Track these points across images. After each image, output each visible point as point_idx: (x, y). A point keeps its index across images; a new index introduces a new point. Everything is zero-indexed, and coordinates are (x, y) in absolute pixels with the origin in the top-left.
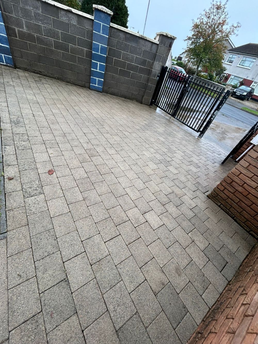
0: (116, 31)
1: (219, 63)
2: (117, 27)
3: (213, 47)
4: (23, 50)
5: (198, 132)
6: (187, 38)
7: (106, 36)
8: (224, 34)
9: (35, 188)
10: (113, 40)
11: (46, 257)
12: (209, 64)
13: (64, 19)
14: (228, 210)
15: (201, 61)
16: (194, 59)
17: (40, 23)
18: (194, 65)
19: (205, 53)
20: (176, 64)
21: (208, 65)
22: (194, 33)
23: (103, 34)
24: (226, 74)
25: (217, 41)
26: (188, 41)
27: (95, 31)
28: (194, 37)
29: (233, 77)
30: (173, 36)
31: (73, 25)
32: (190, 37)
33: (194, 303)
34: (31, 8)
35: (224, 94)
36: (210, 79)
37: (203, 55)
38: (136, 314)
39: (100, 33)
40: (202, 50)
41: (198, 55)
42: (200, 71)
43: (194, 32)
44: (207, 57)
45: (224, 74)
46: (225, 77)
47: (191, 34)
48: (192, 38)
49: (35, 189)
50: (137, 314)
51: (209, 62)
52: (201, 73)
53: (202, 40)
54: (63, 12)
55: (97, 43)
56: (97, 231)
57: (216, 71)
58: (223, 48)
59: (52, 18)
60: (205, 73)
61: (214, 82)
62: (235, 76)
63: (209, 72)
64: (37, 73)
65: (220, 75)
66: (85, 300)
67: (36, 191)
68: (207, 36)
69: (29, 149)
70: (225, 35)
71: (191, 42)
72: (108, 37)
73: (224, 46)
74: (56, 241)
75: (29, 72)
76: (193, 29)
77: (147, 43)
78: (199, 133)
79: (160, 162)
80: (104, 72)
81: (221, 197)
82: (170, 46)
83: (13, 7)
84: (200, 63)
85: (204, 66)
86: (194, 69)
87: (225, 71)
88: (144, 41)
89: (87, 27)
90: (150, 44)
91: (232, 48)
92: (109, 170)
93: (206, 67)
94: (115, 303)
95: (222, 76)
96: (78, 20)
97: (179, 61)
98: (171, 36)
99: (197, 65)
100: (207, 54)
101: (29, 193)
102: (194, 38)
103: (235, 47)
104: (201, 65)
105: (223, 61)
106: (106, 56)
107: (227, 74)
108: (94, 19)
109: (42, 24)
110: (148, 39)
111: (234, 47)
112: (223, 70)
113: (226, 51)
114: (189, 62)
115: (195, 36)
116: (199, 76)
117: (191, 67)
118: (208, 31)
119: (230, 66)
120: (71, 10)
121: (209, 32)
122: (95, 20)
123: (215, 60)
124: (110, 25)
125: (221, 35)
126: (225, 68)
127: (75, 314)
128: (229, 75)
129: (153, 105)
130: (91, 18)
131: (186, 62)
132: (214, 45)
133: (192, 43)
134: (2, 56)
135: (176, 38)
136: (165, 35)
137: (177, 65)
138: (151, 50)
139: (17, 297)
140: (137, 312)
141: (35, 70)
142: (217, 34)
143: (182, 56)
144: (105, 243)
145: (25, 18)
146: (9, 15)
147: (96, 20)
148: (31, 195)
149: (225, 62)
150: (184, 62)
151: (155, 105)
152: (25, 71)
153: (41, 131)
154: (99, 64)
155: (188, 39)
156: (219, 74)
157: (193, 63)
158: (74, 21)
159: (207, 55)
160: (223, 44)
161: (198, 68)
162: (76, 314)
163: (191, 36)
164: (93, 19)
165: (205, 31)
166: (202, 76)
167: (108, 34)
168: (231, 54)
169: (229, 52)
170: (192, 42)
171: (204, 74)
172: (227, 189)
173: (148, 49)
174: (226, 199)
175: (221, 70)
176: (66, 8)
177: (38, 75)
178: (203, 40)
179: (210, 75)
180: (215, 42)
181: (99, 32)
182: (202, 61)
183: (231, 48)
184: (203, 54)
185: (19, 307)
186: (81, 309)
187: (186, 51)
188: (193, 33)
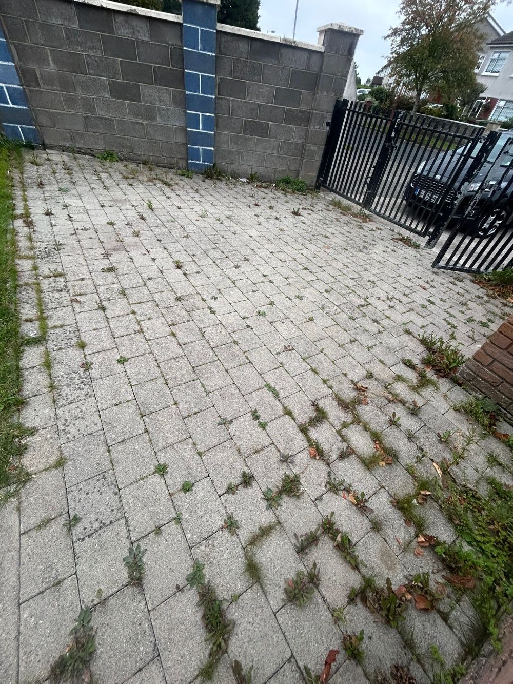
0: (229, 38)
1: (467, 75)
2: (233, 29)
3: (452, 40)
4: (54, 111)
5: (424, 236)
6: (390, 32)
7: (210, 54)
8: (476, 7)
9: (78, 385)
10: (225, 59)
11: (96, 531)
12: (445, 82)
13: (123, 31)
14: (505, 409)
15: (425, 77)
16: (409, 76)
17: (79, 50)
18: (410, 90)
19: (434, 58)
20: (370, 93)
21: (442, 84)
22: (405, 18)
23: (204, 50)
24: (484, 98)
25: (460, 27)
26: (393, 38)
27: (187, 47)
28: (407, 27)
29: (502, 103)
30: (355, 29)
31: (143, 42)
32: (396, 29)
33: (427, 636)
34: (60, 22)
35: (483, 141)
36: (449, 116)
37: (429, 65)
38: (290, 661)
39: (198, 50)
40: (427, 53)
41: (417, 67)
42: (425, 102)
43: (407, 15)
44: (439, 66)
45: (480, 100)
46: (485, 106)
47: (398, 20)
48: (402, 30)
49: (77, 387)
50: (293, 660)
51: (444, 78)
52: (426, 104)
53: (424, 31)
54: (120, 19)
55: (194, 72)
56: (202, 472)
57: (462, 96)
58: (477, 41)
59: (101, 35)
60: (436, 105)
61: (457, 120)
62: (507, 101)
63: (444, 100)
64: (84, 154)
65: (473, 104)
66: (176, 627)
67: (79, 391)
68: (437, 18)
69: (67, 306)
70: (479, 9)
71: (399, 39)
72: (214, 55)
73: (478, 34)
74: (117, 497)
75: (70, 154)
76: (403, 9)
77: (299, 54)
78: (427, 238)
79: (339, 310)
80: (213, 133)
81: (484, 379)
82: (350, 52)
83: (26, 25)
84: (423, 83)
85: (433, 88)
86: (411, 98)
87: (482, 92)
88: (291, 51)
89: (170, 42)
90: (305, 56)
91: (497, 38)
92: (228, 336)
93: (437, 89)
94: (242, 634)
95: (476, 106)
96: (151, 29)
97: (376, 87)
98: (350, 28)
99: (417, 89)
100: (437, 60)
101: (66, 396)
102: (406, 30)
103: (505, 33)
104: (425, 87)
105: (476, 71)
106: (214, 97)
107: (488, 98)
108: (184, 22)
109: (82, 51)
110: (299, 46)
111: (502, 34)
112: (477, 90)
113: (483, 45)
114: (398, 85)
115: (408, 24)
116: (422, 113)
117: (404, 96)
118: (439, 6)
119: (493, 79)
120: (135, 10)
121: (441, 9)
122: (184, 24)
123: (457, 71)
124: (218, 29)
125: (469, 10)
126: (482, 85)
127: (156, 659)
128: (494, 101)
129: (322, 188)
130: (176, 20)
131: (392, 86)
132: (454, 38)
133: (402, 41)
134: (17, 127)
135: (362, 31)
136: (337, 28)
137: (373, 95)
138: (308, 67)
139: (38, 619)
140: (292, 656)
141: (81, 149)
142: (459, 9)
143: (382, 75)
144: (220, 497)
145: (49, 43)
146: (20, 44)
147: (186, 23)
148: (69, 400)
149: (481, 71)
150: (386, 87)
151: (325, 187)
152: (63, 151)
153: (91, 267)
154: (202, 115)
155: (392, 33)
156: (469, 102)
157: (407, 86)
158: (143, 35)
159: (438, 63)
160: (476, 30)
161: (419, 95)
162: (158, 660)
163: (400, 26)
164: (181, 21)
165: (430, 9)
166: (431, 112)
167: (214, 50)
168: (495, 53)
169: (491, 47)
170: (402, 39)
171: (434, 107)
172: (498, 361)
173: (301, 68)
174: (498, 386)
175: (474, 91)
176: (126, 7)
177: (87, 157)
178: (427, 30)
179: (447, 106)
180: (456, 31)
181: (196, 47)
182: (428, 78)
183: (494, 37)
184: (429, 62)
185: (40, 642)
186: (168, 648)
187: (390, 62)
188: (403, 18)
